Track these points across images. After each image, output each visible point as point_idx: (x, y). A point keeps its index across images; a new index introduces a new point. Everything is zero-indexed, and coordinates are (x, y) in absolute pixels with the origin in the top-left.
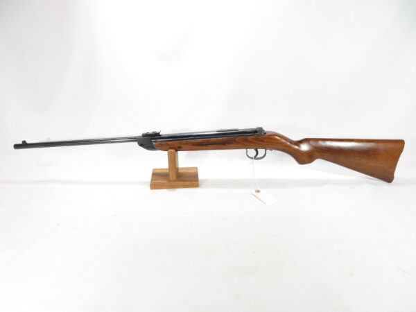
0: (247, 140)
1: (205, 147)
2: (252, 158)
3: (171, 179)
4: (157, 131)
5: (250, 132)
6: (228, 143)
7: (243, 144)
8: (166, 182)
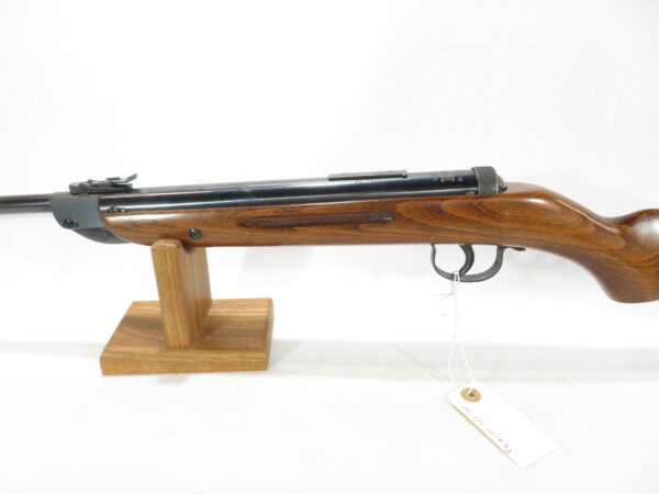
0: (439, 213)
1: (284, 235)
2: (451, 277)
3: (172, 342)
4: (122, 175)
5: (448, 184)
6: (371, 222)
7: (423, 226)
8: (152, 350)
